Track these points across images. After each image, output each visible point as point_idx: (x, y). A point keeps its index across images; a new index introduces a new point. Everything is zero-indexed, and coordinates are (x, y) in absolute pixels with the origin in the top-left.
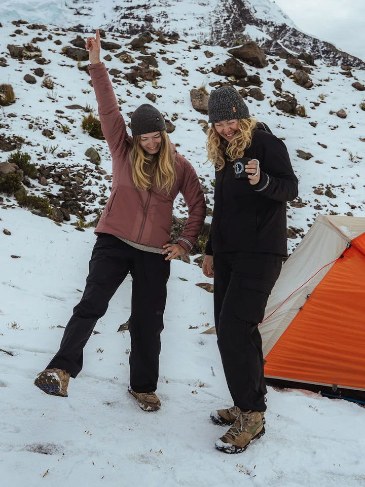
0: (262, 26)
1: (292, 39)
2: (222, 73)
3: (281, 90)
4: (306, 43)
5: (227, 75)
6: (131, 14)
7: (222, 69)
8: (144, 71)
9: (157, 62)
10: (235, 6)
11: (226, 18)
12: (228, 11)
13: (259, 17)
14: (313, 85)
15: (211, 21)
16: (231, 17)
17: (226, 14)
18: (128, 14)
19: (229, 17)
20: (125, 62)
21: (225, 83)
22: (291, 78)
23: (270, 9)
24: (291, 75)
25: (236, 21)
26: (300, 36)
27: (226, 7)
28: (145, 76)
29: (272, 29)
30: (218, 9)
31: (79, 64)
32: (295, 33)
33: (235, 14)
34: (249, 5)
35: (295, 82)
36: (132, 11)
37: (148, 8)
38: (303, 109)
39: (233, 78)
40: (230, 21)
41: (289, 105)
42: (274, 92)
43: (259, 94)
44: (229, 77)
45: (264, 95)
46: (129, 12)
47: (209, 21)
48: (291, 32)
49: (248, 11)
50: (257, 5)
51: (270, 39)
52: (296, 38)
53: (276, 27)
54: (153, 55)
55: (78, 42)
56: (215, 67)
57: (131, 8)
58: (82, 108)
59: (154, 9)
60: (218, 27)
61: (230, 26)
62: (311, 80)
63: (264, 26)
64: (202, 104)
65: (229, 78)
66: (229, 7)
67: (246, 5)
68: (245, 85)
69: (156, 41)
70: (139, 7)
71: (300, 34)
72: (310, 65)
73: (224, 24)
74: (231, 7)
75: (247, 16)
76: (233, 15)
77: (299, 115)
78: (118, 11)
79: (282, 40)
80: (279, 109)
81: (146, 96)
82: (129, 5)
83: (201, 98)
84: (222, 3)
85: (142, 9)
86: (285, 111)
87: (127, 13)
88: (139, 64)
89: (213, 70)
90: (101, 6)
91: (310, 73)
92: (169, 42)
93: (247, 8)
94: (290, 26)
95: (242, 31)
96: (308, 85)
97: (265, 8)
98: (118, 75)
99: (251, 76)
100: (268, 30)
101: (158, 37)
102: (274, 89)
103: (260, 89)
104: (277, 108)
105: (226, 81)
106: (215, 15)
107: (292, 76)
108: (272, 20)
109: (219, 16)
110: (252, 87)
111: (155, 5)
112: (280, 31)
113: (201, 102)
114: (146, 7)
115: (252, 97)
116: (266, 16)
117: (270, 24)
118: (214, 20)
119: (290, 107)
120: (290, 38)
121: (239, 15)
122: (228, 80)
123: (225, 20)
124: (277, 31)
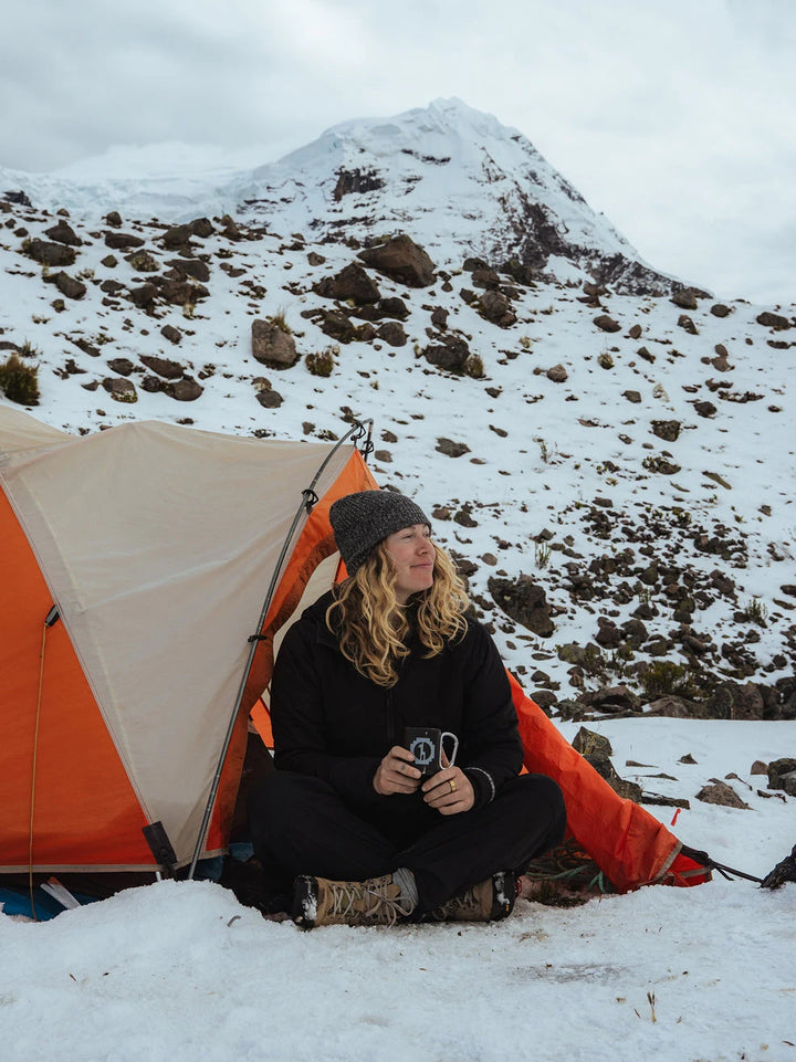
0: (578, 258)
1: (634, 283)
2: (331, 293)
3: (444, 327)
4: (659, 289)
5: (339, 297)
6: (340, 234)
7: (332, 286)
8: (172, 287)
9: (209, 272)
10: (530, 221)
11: (513, 241)
12: (516, 230)
13: (573, 242)
14: (515, 320)
15: (484, 249)
16: (522, 241)
17: (512, 236)
18: (336, 234)
19: (518, 240)
20: (141, 269)
21: (332, 311)
22: (474, 307)
23: (594, 226)
24: (473, 301)
25: (532, 248)
26: (648, 276)
27: (513, 222)
28: (175, 295)
29: (596, 264)
30: (498, 227)
31: (44, 270)
32: (639, 271)
33: (529, 235)
34: (556, 220)
35: (479, 313)
36: (342, 228)
37: (370, 224)
38: (478, 364)
39: (352, 302)
40: (519, 248)
41: (450, 355)
42: (428, 331)
43: (396, 334)
44: (343, 300)
45: (408, 336)
46: (336, 230)
47: (481, 247)
48: (631, 269)
49: (553, 230)
50: (569, 220)
51: (593, 282)
52: (641, 280)
53: (604, 260)
54: (205, 258)
55: (59, 232)
56: (318, 282)
57: (341, 223)
58: (16, 347)
59: (382, 225)
60: (498, 258)
61: (520, 257)
62: (515, 311)
63: (583, 257)
64: (270, 349)
65: (343, 304)
66: (518, 221)
67: (549, 219)
68: (374, 316)
69: (221, 234)
70: (354, 220)
71: (648, 273)
72: (522, 284)
73: (508, 253)
74: (521, 223)
75: (552, 239)
76: (525, 237)
77: (470, 374)
78: (317, 228)
79: (615, 285)
80: (431, 362)
81: (162, 333)
82: (337, 217)
83: (271, 337)
84: (506, 215)
85: (360, 225)
86: (442, 366)
87: (332, 231)
88: (165, 274)
89: (316, 289)
90: (286, 220)
91: (517, 299)
92: (245, 237)
93: (551, 224)
94: (630, 257)
95: (542, 267)
96: (506, 319)
97: (584, 225)
98: (116, 292)
99: (386, 300)
100: (590, 265)
101: (225, 228)
102: (429, 325)
103: (401, 325)
104: (428, 360)
105: (335, 308)
106: (492, 236)
107: (476, 303)
108: (596, 247)
109: (500, 239)
110: (386, 320)
111: (383, 219)
112: (611, 268)
113: (269, 345)
114: (368, 221)
115: (384, 339)
116: (587, 238)
117: (593, 254)
118: (490, 245)
119: (452, 359)
120: (630, 280)
121: (536, 237)
122: (339, 306)
123: (510, 247)
124: (606, 266)
